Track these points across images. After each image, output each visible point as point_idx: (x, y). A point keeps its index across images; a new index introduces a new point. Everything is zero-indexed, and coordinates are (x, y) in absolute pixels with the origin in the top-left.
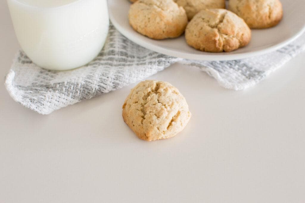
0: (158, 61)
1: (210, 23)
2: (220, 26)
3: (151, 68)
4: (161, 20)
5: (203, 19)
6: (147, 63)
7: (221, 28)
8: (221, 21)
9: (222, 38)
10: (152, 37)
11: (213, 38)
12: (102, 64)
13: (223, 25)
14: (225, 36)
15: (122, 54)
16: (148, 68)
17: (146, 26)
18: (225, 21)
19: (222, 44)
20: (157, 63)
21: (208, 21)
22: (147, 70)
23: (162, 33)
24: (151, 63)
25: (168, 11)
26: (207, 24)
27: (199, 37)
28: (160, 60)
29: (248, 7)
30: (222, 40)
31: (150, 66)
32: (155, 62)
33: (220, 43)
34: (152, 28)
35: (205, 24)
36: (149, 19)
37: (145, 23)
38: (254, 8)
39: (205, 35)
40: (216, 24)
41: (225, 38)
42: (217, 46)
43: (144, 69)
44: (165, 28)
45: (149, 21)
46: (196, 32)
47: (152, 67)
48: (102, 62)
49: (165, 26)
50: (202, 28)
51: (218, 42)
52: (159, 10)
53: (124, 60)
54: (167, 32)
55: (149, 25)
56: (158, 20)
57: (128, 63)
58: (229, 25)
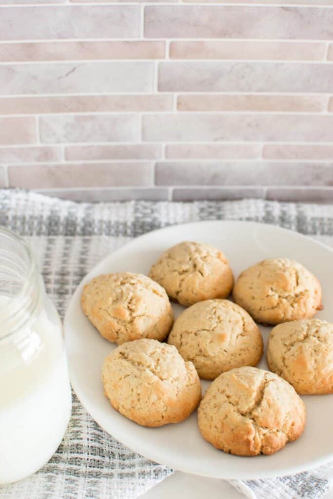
0: (154, 471)
1: (239, 407)
2: (255, 413)
3: (143, 485)
4: (160, 399)
5: (228, 397)
6: (137, 475)
7: (257, 417)
8: (258, 403)
9: (259, 435)
10: (143, 424)
11: (245, 437)
12: (62, 472)
13: (262, 411)
14: (265, 431)
15: (94, 451)
16: (139, 484)
17: (133, 408)
18: (264, 403)
19: (260, 445)
20: (153, 475)
21: (237, 404)
22: (138, 487)
23: (160, 419)
24: (143, 474)
25: (171, 379)
26: (235, 408)
27: (222, 432)
28: (158, 469)
29: (301, 362)
30: (260, 439)
31: (142, 480)
32: (149, 473)
33: (256, 445)
34: (144, 410)
35: (232, 408)
36: (139, 394)
37: (133, 402)
38: (311, 365)
39: (232, 430)
40: (249, 409)
41: (264, 435)
42: (252, 448)
43: (131, 486)
44: (165, 411)
45: (139, 400)
46: (216, 422)
47: (145, 483)
48: (62, 466)
49: (165, 408)
50: (226, 416)
51: (253, 442)
52: (156, 378)
53: (99, 464)
54: (169, 417)
55: (139, 406)
56: (154, 397)
57: (105, 471)
58: (271, 412)
